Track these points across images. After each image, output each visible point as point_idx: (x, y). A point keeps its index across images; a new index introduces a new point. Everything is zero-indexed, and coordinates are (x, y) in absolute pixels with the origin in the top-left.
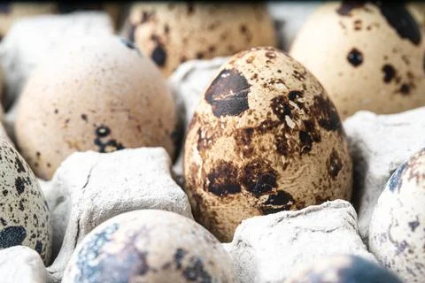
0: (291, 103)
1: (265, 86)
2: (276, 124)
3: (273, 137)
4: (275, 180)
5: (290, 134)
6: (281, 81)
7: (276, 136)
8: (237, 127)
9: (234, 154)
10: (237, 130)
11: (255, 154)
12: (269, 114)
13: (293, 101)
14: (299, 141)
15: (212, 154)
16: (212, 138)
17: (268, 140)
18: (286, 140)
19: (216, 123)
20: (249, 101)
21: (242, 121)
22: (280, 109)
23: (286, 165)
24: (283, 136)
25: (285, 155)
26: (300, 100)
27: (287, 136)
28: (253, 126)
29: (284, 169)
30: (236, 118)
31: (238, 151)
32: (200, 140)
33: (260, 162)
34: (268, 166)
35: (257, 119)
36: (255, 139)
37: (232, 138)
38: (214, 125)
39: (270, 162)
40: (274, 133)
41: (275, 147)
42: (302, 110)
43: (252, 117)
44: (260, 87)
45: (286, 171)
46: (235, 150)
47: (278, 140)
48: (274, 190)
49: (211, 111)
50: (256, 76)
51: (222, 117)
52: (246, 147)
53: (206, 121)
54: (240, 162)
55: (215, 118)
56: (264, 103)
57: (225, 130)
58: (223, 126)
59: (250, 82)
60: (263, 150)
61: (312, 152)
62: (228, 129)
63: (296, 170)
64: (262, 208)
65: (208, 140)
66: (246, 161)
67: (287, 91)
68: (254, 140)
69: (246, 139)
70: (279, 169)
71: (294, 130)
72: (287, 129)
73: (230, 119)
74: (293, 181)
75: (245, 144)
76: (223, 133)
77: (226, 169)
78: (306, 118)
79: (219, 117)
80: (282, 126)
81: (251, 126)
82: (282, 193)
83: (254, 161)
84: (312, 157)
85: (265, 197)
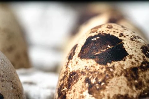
1: (132, 40)
8: (125, 68)
9: (128, 88)
10: (126, 70)
11: (144, 86)
12: (143, 57)
15: (108, 92)
16: (104, 81)
19: (104, 69)
20: (126, 50)
21: (127, 64)
28: (136, 65)
30: (121, 62)
31: (131, 85)
32: (91, 86)
35: (137, 61)
36: (141, 75)
37: (123, 77)
38: (103, 71)
43: (133, 60)
44: (129, 41)
46: (128, 85)
49: (95, 63)
50: (122, 34)
51: (108, 64)
52: (136, 81)
53: (92, 71)
54: (134, 93)
55: (101, 66)
56: (137, 50)
57: (115, 72)
58: (111, 70)
59: (119, 38)
62: (117, 71)
65: (100, 84)
66: (139, 92)
68: (140, 76)
69: (134, 75)
73: (116, 64)
75: (135, 79)
76: (114, 74)
79: (106, 64)
81: (134, 66)
83: (145, 91)
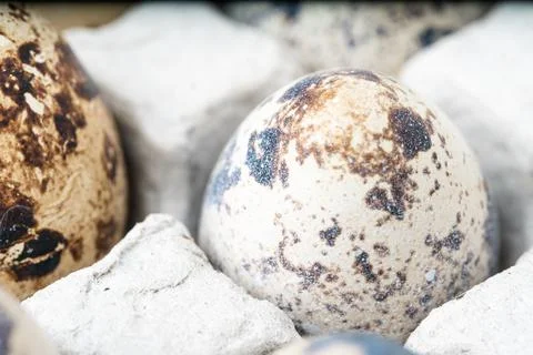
0: (28, 68)
2: (14, 114)
3: (12, 138)
4: (31, 214)
5: (40, 125)
7: (18, 136)
13: (28, 63)
14: (56, 135)
17: (5, 146)
18: (35, 138)
22: (12, 83)
23: (45, 182)
24: (30, 133)
25: (40, 165)
26: (38, 59)
27: (36, 130)
29: (43, 189)
34: (15, 191)
39: (17, 185)
40: (13, 131)
41: (21, 156)
42: (47, 77)
45: (47, 193)
47: (23, 142)
48: (31, 231)
61: (79, 148)
63: (62, 188)
64: (14, 267)
67: (15, 48)
70: (34, 194)
71: (45, 117)
72: (33, 118)
74: (60, 208)
78: (55, 89)
80: (24, 115)
82: (45, 233)
84: (80, 157)
85: (18, 248)
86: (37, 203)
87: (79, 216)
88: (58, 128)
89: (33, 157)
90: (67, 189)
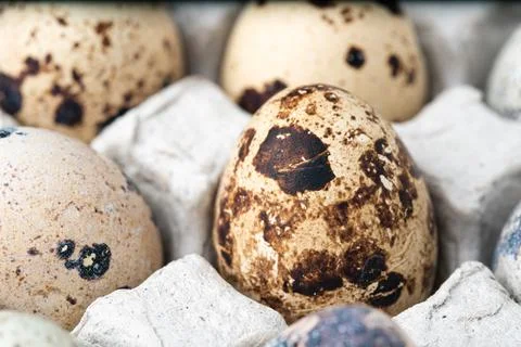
0: (381, 158)
1: (345, 142)
2: (373, 190)
3: (372, 207)
4: (384, 261)
5: (390, 198)
6: (361, 131)
7: (376, 206)
8: (325, 204)
9: (328, 240)
10: (327, 209)
11: (356, 234)
12: (362, 178)
13: (381, 153)
14: (400, 205)
15: (294, 244)
16: (289, 224)
17: (368, 213)
18: (387, 207)
19: (292, 203)
20: (333, 167)
21: (330, 196)
22: (372, 168)
23: (393, 238)
24: (384, 204)
25: (390, 226)
26: (387, 150)
27: (387, 202)
28: (346, 198)
29: (392, 244)
30: (321, 193)
31: (332, 235)
32: (268, 228)
33: (364, 243)
34: (374, 245)
35: (349, 189)
36: (352, 215)
37: (321, 220)
38: (289, 206)
39: (375, 241)
40: (373, 202)
41: (378, 220)
42: (394, 163)
43: (342, 188)
44: (341, 146)
45: (395, 247)
46: (328, 234)
47: (379, 210)
48: (384, 274)
49: (278, 188)
50: (329, 131)
51: (299, 194)
52: (343, 228)
53: (272, 201)
54: (338, 249)
55: (288, 197)
56: (352, 165)
57: (309, 211)
58: (303, 206)
59: (324, 141)
60: (365, 227)
61: (414, 214)
62: (313, 209)
63: (404, 243)
64: (371, 299)
65: (283, 227)
66: (345, 245)
67: (372, 143)
68: (350, 217)
69: (340, 217)
70: (386, 247)
71: (394, 192)
72: (386, 193)
73: (312, 195)
74: (402, 257)
75: (342, 225)
76: (307, 215)
77: (317, 260)
78: (399, 172)
79: (294, 194)
80: (380, 191)
81: (343, 199)
82: (392, 275)
83: (356, 244)
84: (415, 220)
85: (374, 286)
86: (387, 254)
87: (413, 263)
88: (401, 200)
89: (386, 221)
90: (407, 243)
